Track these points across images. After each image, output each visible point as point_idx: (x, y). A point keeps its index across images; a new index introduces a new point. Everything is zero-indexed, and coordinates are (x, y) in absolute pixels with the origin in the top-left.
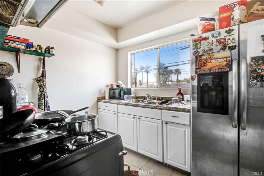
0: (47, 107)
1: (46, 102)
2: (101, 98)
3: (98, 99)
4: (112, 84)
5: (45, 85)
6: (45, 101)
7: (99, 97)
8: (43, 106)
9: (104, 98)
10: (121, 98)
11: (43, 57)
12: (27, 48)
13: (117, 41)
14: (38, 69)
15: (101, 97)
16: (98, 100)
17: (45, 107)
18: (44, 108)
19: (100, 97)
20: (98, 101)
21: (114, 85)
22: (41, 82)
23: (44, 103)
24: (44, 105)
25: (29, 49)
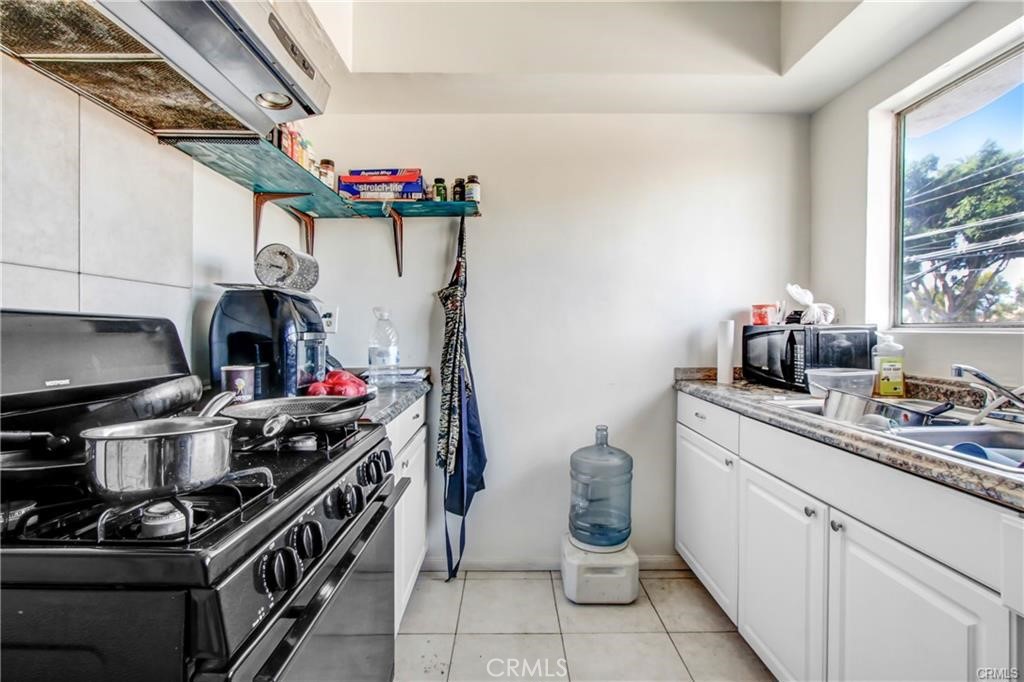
0: (460, 387)
1: (457, 370)
2: (699, 376)
3: (679, 377)
4: (760, 307)
5: (458, 311)
6: (454, 368)
7: (685, 371)
8: (449, 385)
9: (710, 376)
10: (794, 380)
11: (459, 219)
12: (402, 198)
13: (779, 68)
14: (448, 260)
15: (699, 370)
16: (677, 381)
17: (453, 386)
18: (452, 391)
19: (690, 369)
20: (676, 388)
21: (769, 310)
22: (449, 302)
23: (453, 373)
24: (452, 382)
25: (407, 197)
